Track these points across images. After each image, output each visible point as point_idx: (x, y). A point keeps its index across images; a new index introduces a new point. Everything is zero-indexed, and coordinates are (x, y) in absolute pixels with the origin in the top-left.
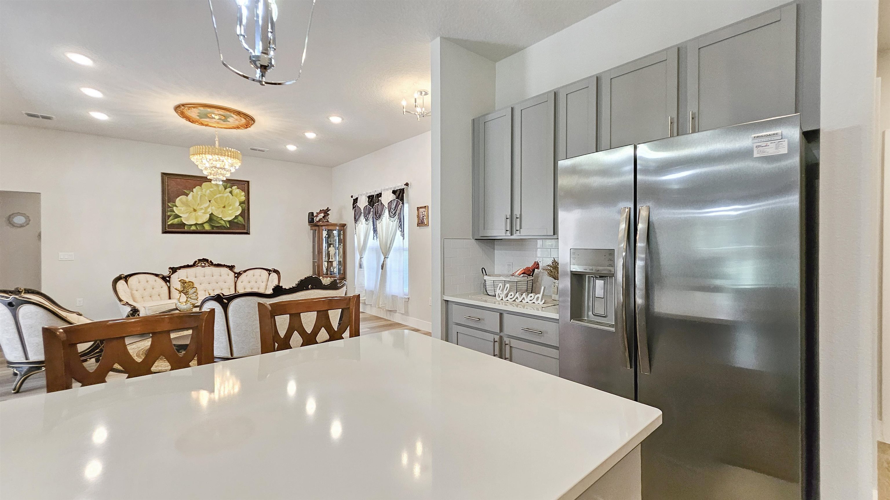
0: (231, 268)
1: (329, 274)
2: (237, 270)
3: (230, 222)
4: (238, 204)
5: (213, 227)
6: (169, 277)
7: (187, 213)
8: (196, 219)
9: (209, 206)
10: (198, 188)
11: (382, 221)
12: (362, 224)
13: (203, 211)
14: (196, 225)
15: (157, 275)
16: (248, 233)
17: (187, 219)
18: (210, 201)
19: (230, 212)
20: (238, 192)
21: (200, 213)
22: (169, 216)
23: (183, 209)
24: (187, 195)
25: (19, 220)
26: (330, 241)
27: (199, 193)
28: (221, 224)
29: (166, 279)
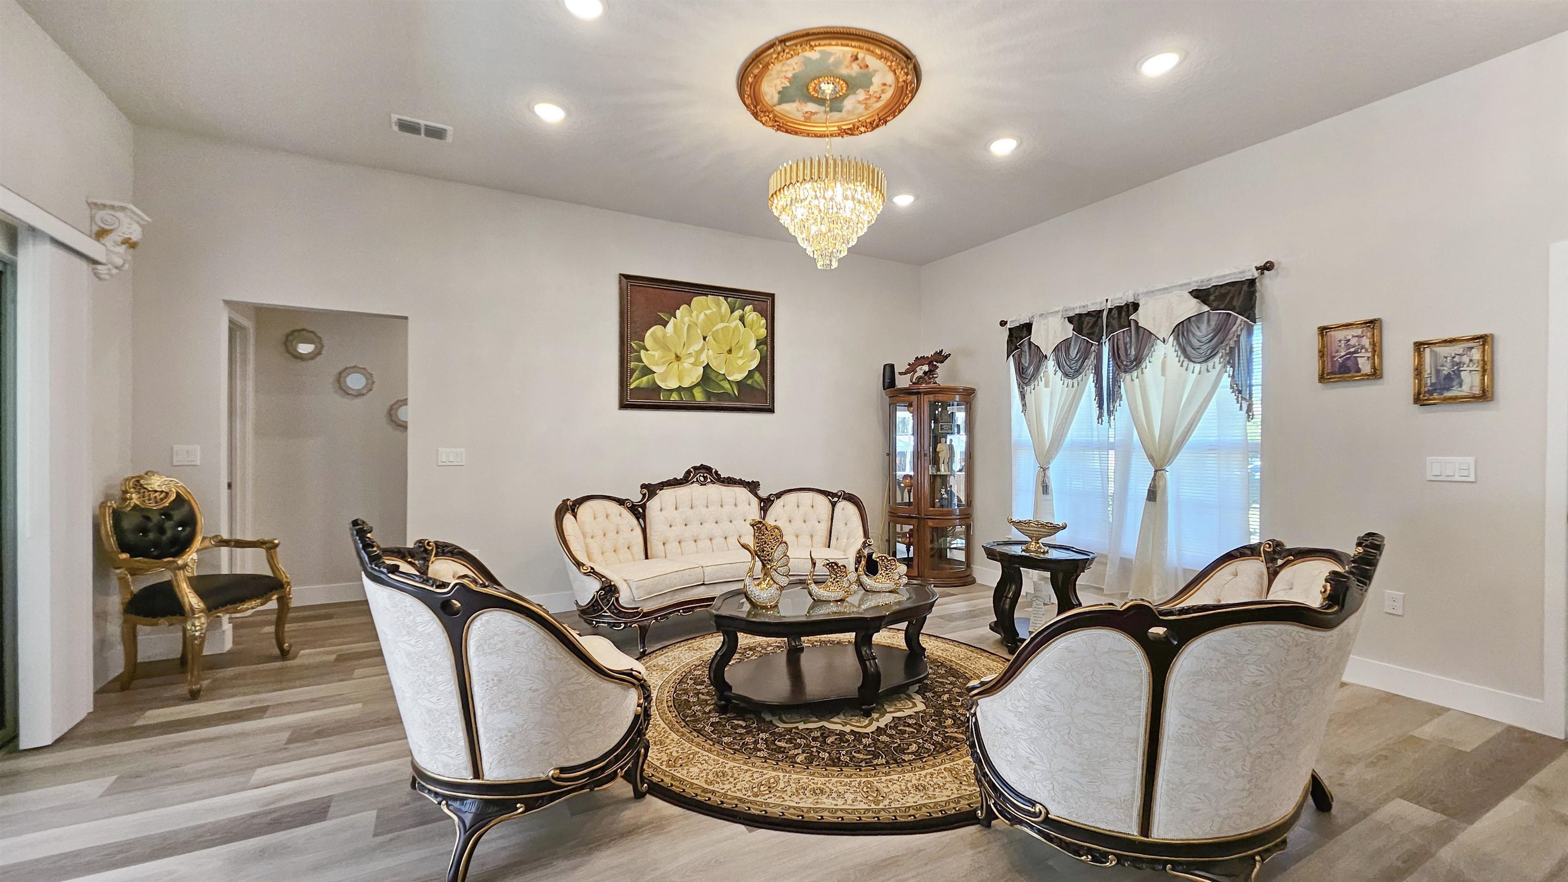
0: (753, 487)
1: (938, 505)
2: (763, 493)
3: (738, 383)
4: (753, 344)
5: (709, 395)
6: (644, 507)
7: (664, 363)
8: (680, 379)
9: (702, 350)
10: (684, 307)
13: (692, 360)
14: (679, 389)
15: (621, 502)
16: (771, 410)
17: (664, 378)
18: (705, 338)
19: (740, 362)
20: (755, 317)
21: (687, 364)
22: (633, 371)
23: (657, 354)
24: (665, 324)
25: (355, 381)
27: (686, 319)
28: (723, 388)
29: (638, 511)
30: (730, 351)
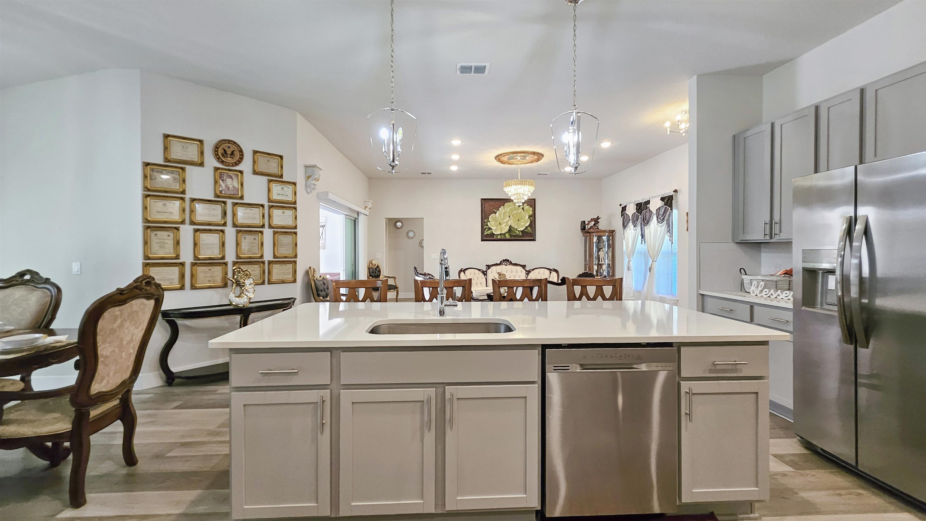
0: (524, 267)
1: (599, 275)
2: (527, 269)
3: (522, 231)
4: (527, 217)
5: (511, 236)
6: (486, 272)
7: (495, 226)
8: (501, 231)
9: (509, 220)
10: (502, 207)
11: (650, 226)
12: (630, 230)
13: (505, 224)
14: (501, 234)
15: (479, 270)
16: (534, 240)
17: (496, 230)
18: (509, 217)
19: (522, 224)
20: (528, 208)
21: (503, 225)
22: (485, 229)
23: (493, 223)
24: (495, 213)
25: (411, 234)
26: (600, 246)
27: (503, 211)
28: (516, 233)
29: (485, 273)
30: (518, 220)
